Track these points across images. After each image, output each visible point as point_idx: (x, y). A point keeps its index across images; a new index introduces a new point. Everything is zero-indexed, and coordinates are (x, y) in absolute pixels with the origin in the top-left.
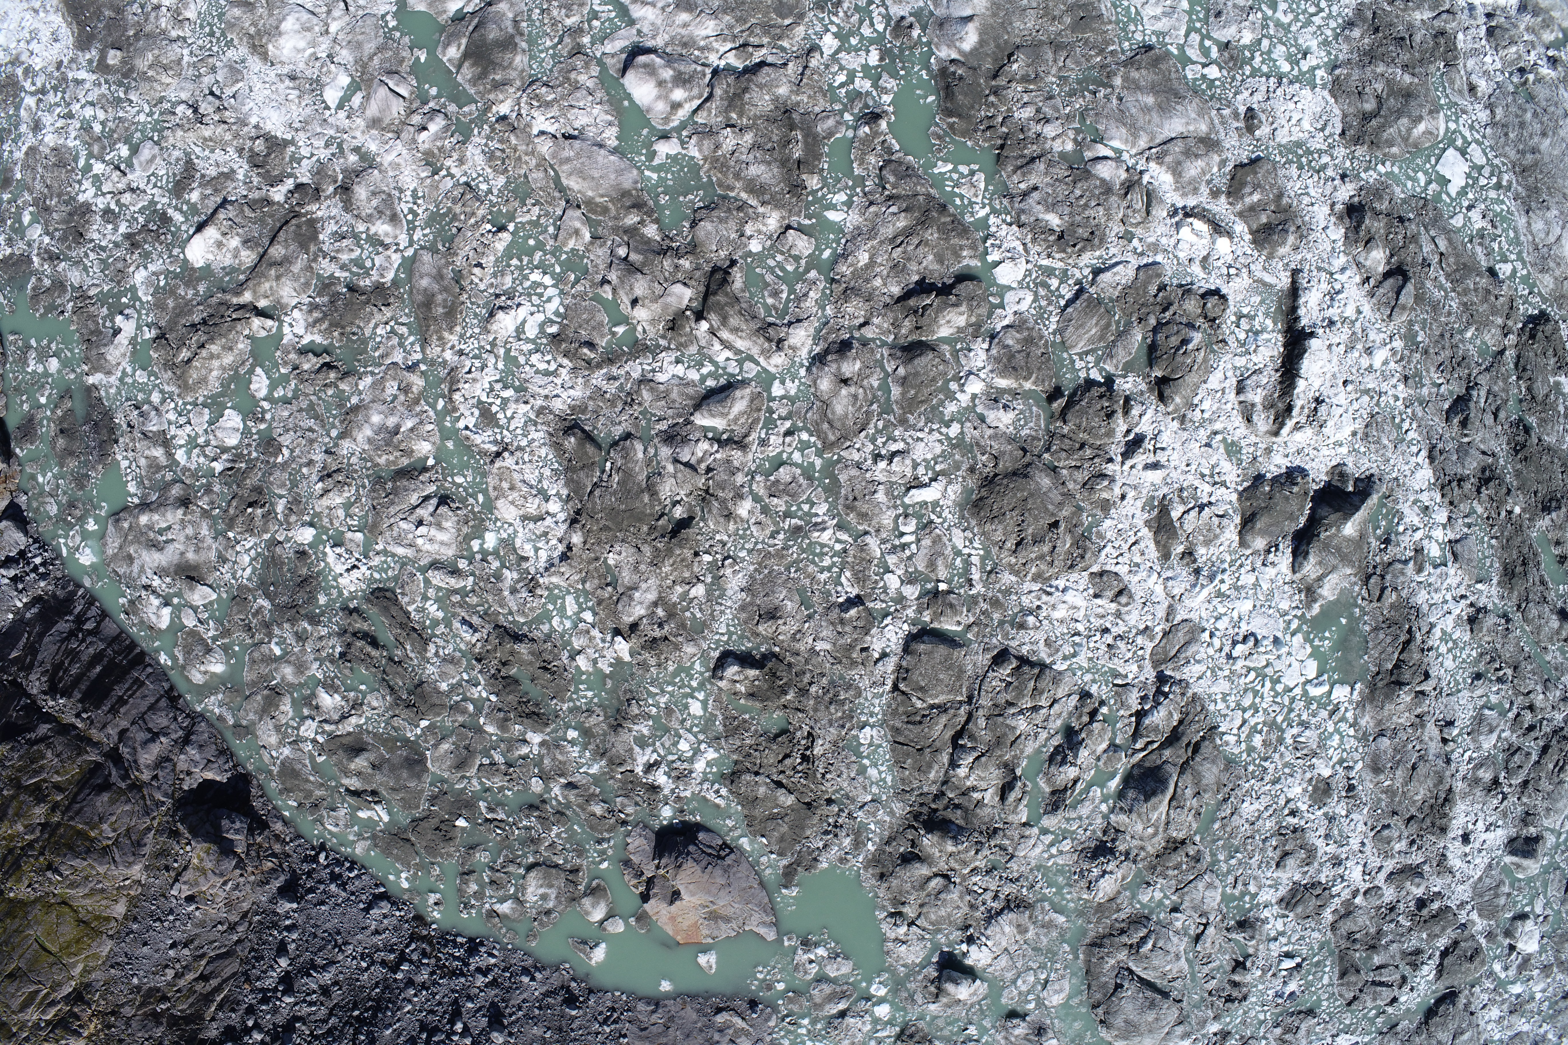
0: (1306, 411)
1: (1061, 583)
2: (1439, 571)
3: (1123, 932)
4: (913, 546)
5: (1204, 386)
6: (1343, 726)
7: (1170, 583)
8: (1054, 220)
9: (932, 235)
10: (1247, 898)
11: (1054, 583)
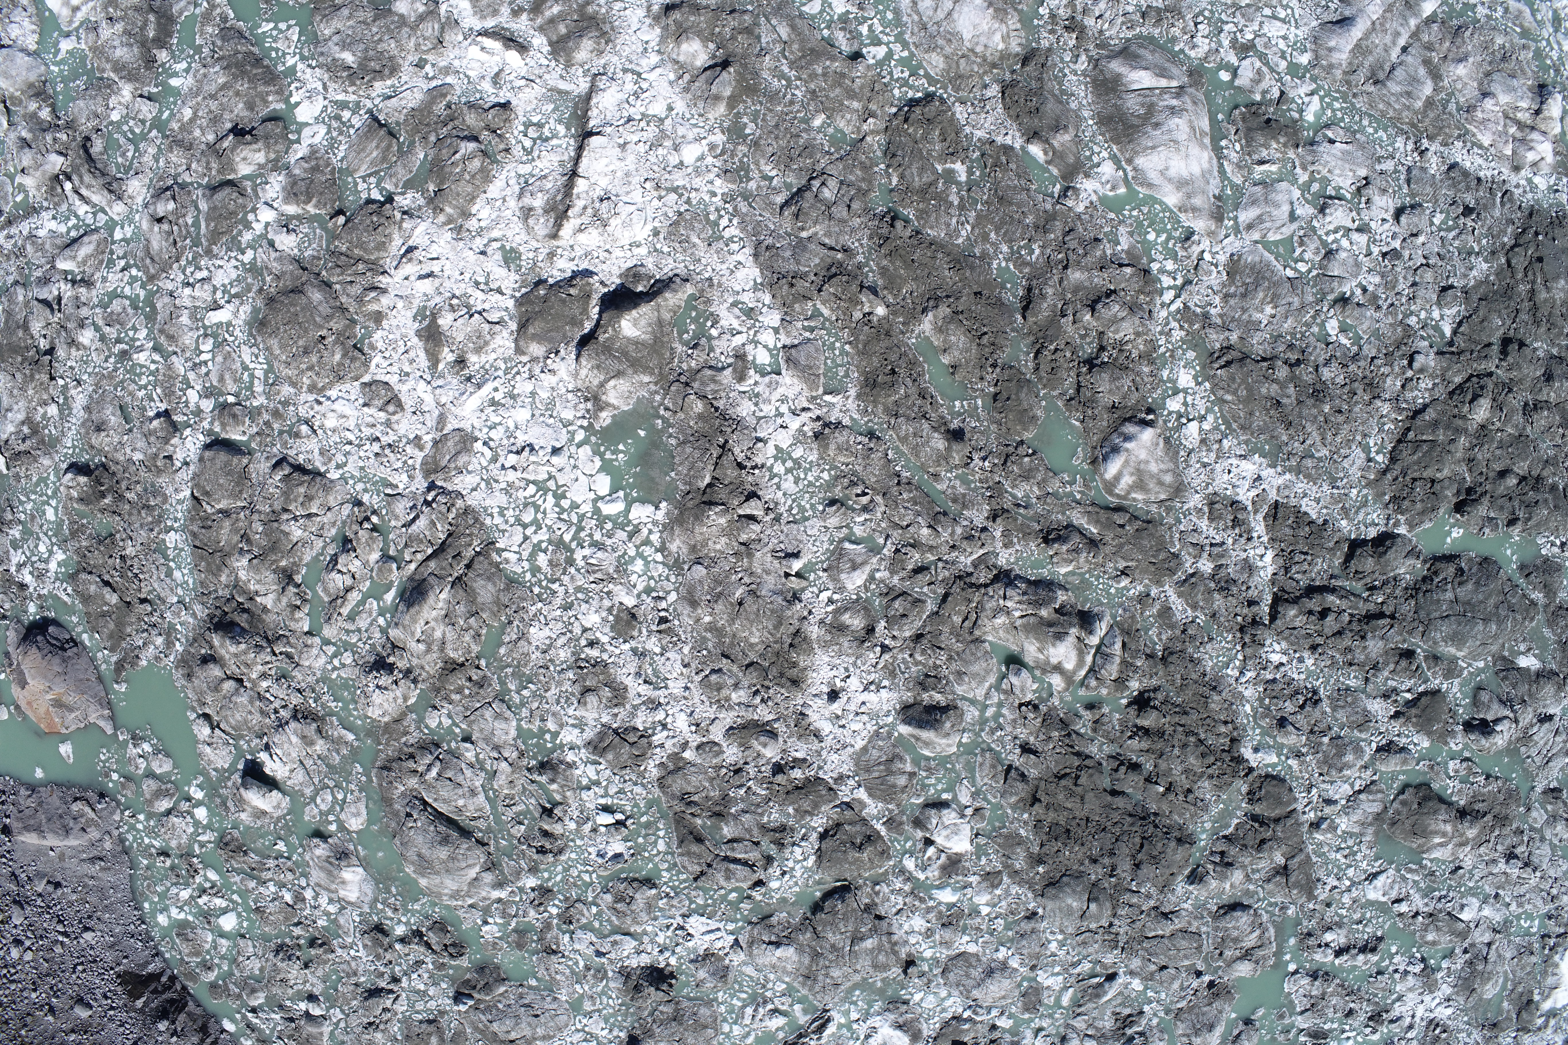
0: (590, 211)
1: (333, 393)
2: (767, 379)
3: (412, 756)
4: (210, 363)
5: (483, 196)
6: (647, 551)
7: (438, 391)
8: (348, 58)
9: (242, 86)
10: (548, 736)
11: (329, 393)
